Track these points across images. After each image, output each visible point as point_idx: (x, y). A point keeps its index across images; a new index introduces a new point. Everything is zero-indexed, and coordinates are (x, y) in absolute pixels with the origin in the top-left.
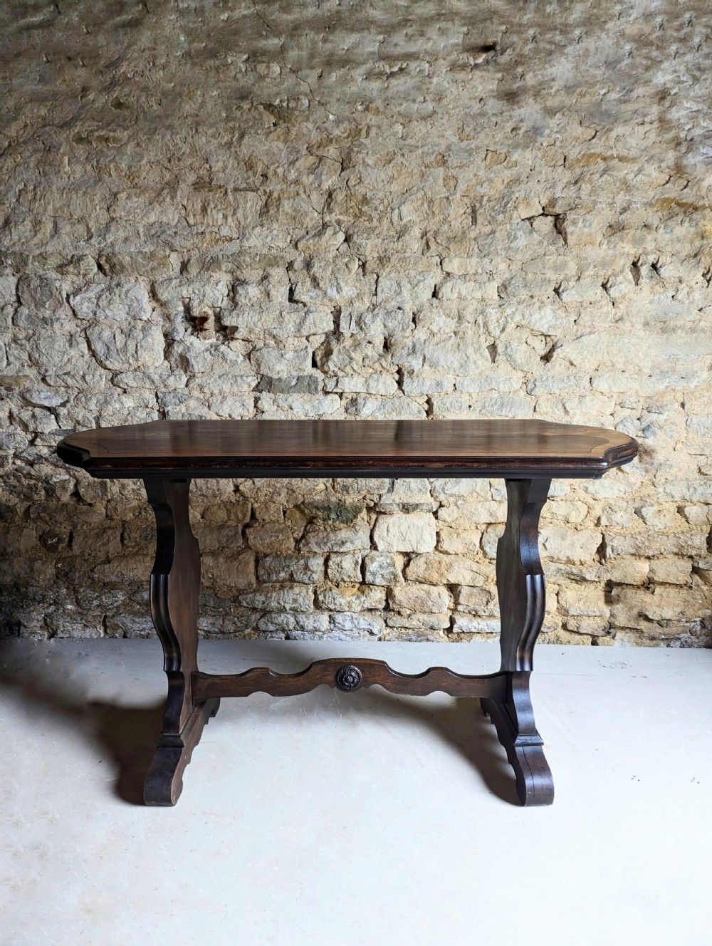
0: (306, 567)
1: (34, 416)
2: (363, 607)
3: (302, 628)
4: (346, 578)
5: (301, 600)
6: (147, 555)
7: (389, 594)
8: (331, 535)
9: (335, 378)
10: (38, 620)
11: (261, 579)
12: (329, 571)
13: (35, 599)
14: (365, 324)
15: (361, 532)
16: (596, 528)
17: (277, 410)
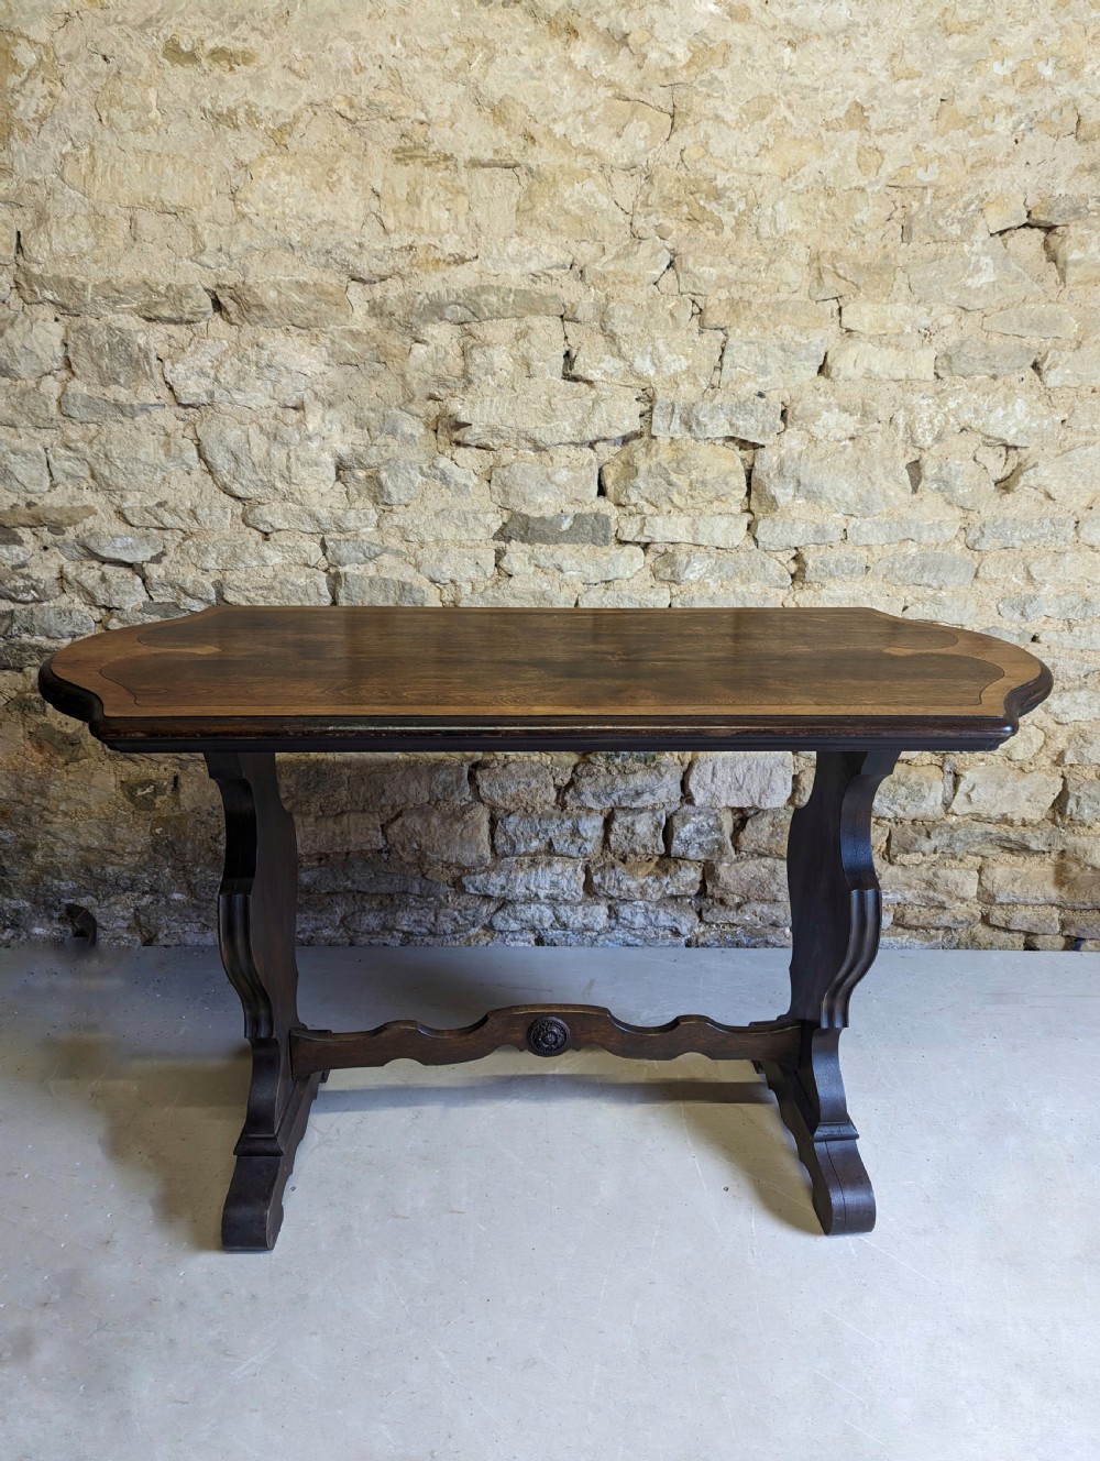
0: (575, 832)
1: (103, 579)
2: (664, 892)
3: (565, 926)
4: (639, 849)
5: (564, 883)
6: (308, 814)
7: (709, 872)
8: (619, 781)
9: (638, 517)
10: (123, 918)
11: (499, 851)
12: (612, 838)
13: (117, 885)
14: (698, 424)
15: (668, 776)
16: (1054, 768)
17: (534, 573)
